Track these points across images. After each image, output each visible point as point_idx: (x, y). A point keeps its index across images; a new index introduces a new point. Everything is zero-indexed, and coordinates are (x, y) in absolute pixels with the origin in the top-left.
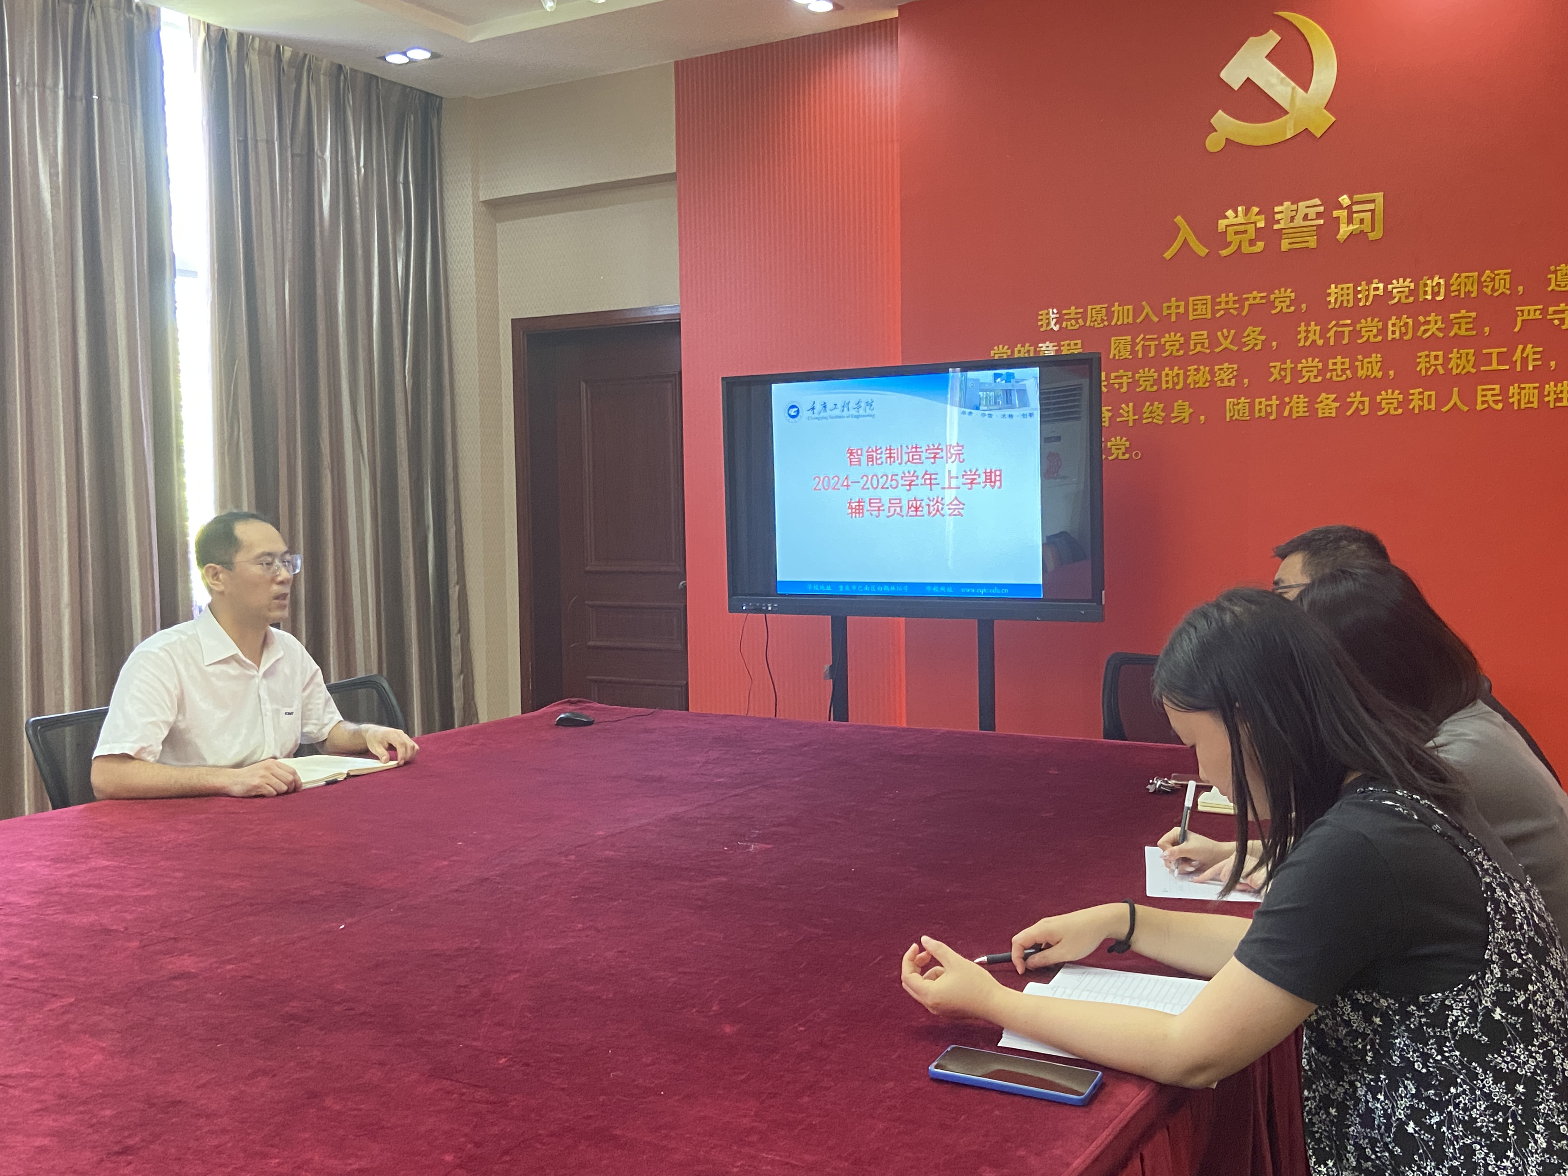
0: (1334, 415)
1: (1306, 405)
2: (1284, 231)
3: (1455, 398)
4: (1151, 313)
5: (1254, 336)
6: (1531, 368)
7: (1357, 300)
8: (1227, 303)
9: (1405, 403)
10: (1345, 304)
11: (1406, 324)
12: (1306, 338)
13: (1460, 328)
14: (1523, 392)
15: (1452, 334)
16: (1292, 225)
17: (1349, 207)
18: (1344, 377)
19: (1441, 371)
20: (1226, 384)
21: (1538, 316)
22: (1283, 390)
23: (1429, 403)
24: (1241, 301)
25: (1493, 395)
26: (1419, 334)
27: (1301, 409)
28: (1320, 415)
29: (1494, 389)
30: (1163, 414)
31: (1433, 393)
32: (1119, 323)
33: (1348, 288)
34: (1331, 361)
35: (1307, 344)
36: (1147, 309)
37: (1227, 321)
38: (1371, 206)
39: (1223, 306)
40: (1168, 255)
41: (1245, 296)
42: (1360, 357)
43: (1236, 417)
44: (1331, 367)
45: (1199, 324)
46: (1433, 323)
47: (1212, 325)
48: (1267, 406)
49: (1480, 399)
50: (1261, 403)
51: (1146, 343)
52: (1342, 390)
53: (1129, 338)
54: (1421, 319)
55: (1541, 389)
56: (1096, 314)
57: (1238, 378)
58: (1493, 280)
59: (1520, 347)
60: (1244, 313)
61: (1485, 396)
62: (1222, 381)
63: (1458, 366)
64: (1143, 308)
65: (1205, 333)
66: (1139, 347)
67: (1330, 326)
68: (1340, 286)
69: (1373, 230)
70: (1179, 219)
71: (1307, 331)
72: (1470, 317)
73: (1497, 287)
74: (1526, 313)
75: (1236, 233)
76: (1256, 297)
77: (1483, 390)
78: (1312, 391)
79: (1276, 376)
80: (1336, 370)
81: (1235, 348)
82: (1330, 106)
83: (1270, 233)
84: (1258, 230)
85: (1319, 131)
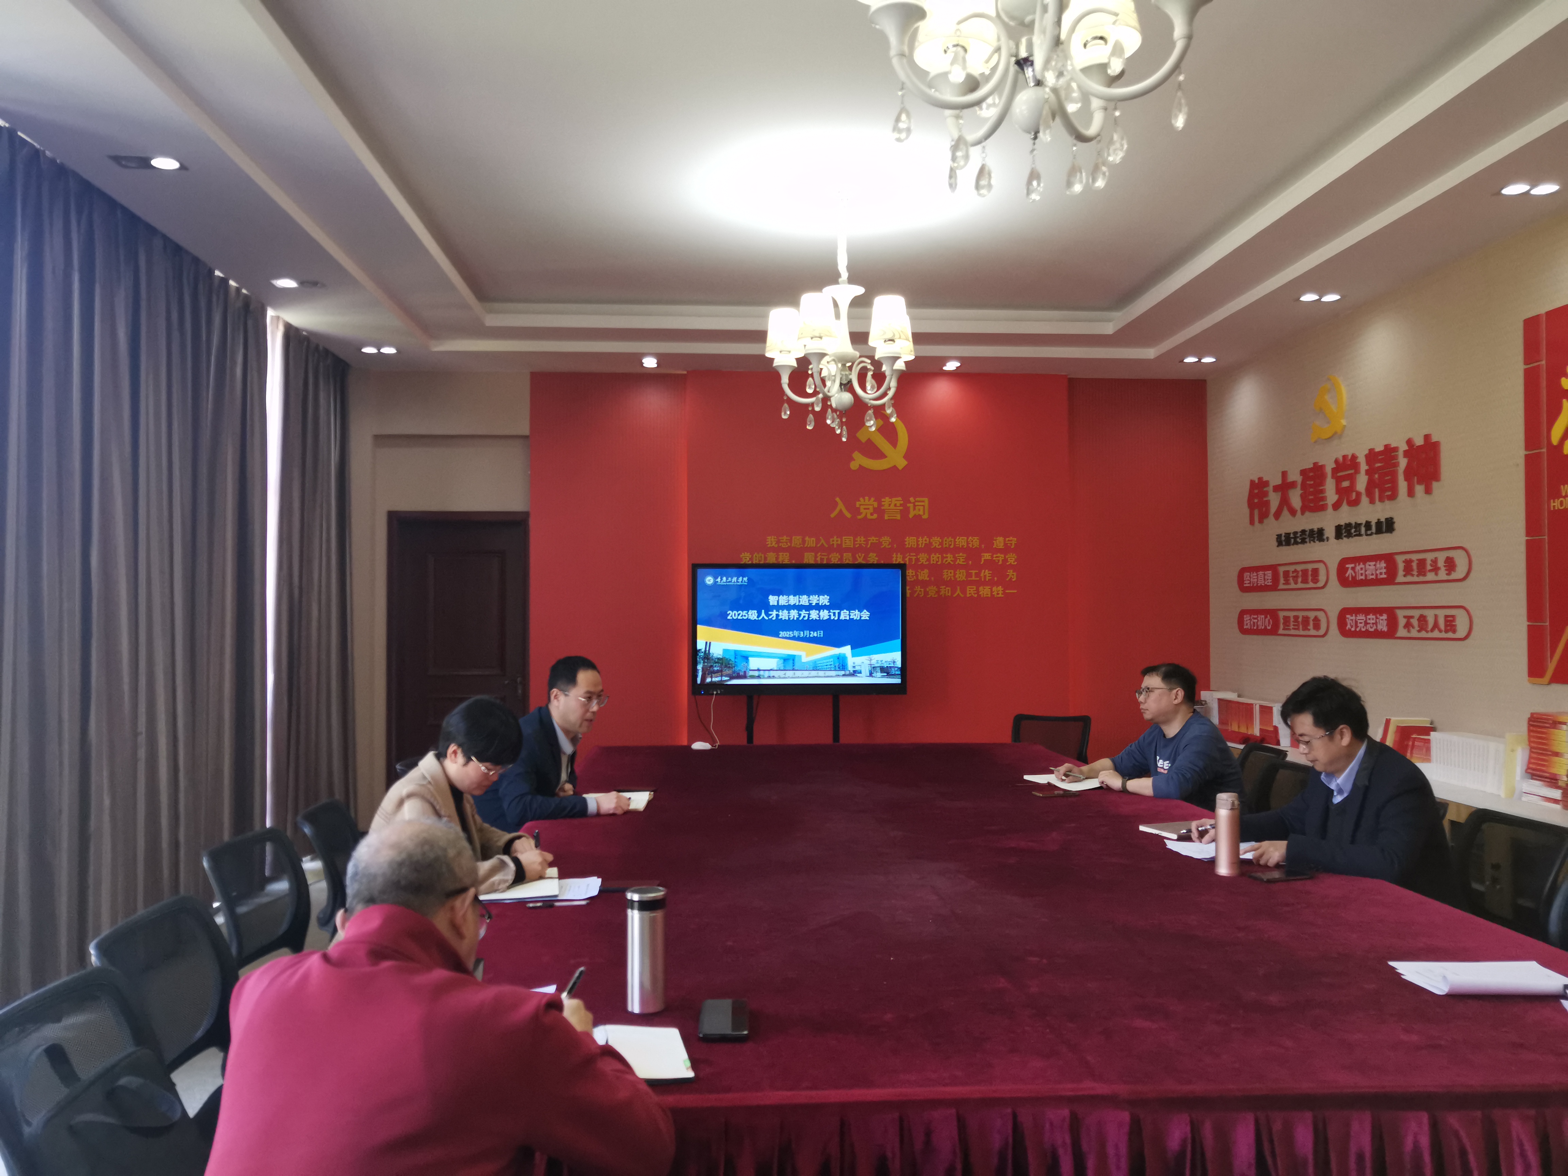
2: (886, 511)
3: (958, 592)
4: (824, 543)
5: (873, 558)
7: (918, 545)
9: (938, 592)
10: (913, 546)
11: (938, 557)
13: (960, 561)
14: (985, 590)
15: (957, 563)
16: (889, 508)
17: (914, 503)
19: (953, 579)
21: (990, 558)
23: (948, 593)
24: (867, 541)
25: (973, 591)
26: (944, 562)
29: (973, 588)
31: (949, 588)
32: (809, 546)
33: (914, 539)
36: (823, 541)
37: (860, 549)
38: (923, 503)
39: (859, 542)
40: (833, 516)
41: (869, 538)
42: (920, 571)
45: (848, 550)
46: (949, 557)
47: (854, 551)
49: (968, 592)
51: (822, 557)
53: (813, 554)
55: (991, 589)
56: (797, 541)
58: (972, 541)
59: (983, 571)
60: (869, 546)
61: (970, 591)
63: (959, 577)
64: (820, 540)
65: (850, 554)
66: (818, 559)
67: (907, 555)
68: (911, 538)
69: (924, 514)
70: (838, 499)
71: (897, 557)
72: (963, 556)
73: (974, 545)
74: (985, 556)
75: (865, 509)
76: (873, 539)
77: (970, 588)
82: (905, 457)
83: (879, 510)
84: (874, 509)
85: (900, 468)
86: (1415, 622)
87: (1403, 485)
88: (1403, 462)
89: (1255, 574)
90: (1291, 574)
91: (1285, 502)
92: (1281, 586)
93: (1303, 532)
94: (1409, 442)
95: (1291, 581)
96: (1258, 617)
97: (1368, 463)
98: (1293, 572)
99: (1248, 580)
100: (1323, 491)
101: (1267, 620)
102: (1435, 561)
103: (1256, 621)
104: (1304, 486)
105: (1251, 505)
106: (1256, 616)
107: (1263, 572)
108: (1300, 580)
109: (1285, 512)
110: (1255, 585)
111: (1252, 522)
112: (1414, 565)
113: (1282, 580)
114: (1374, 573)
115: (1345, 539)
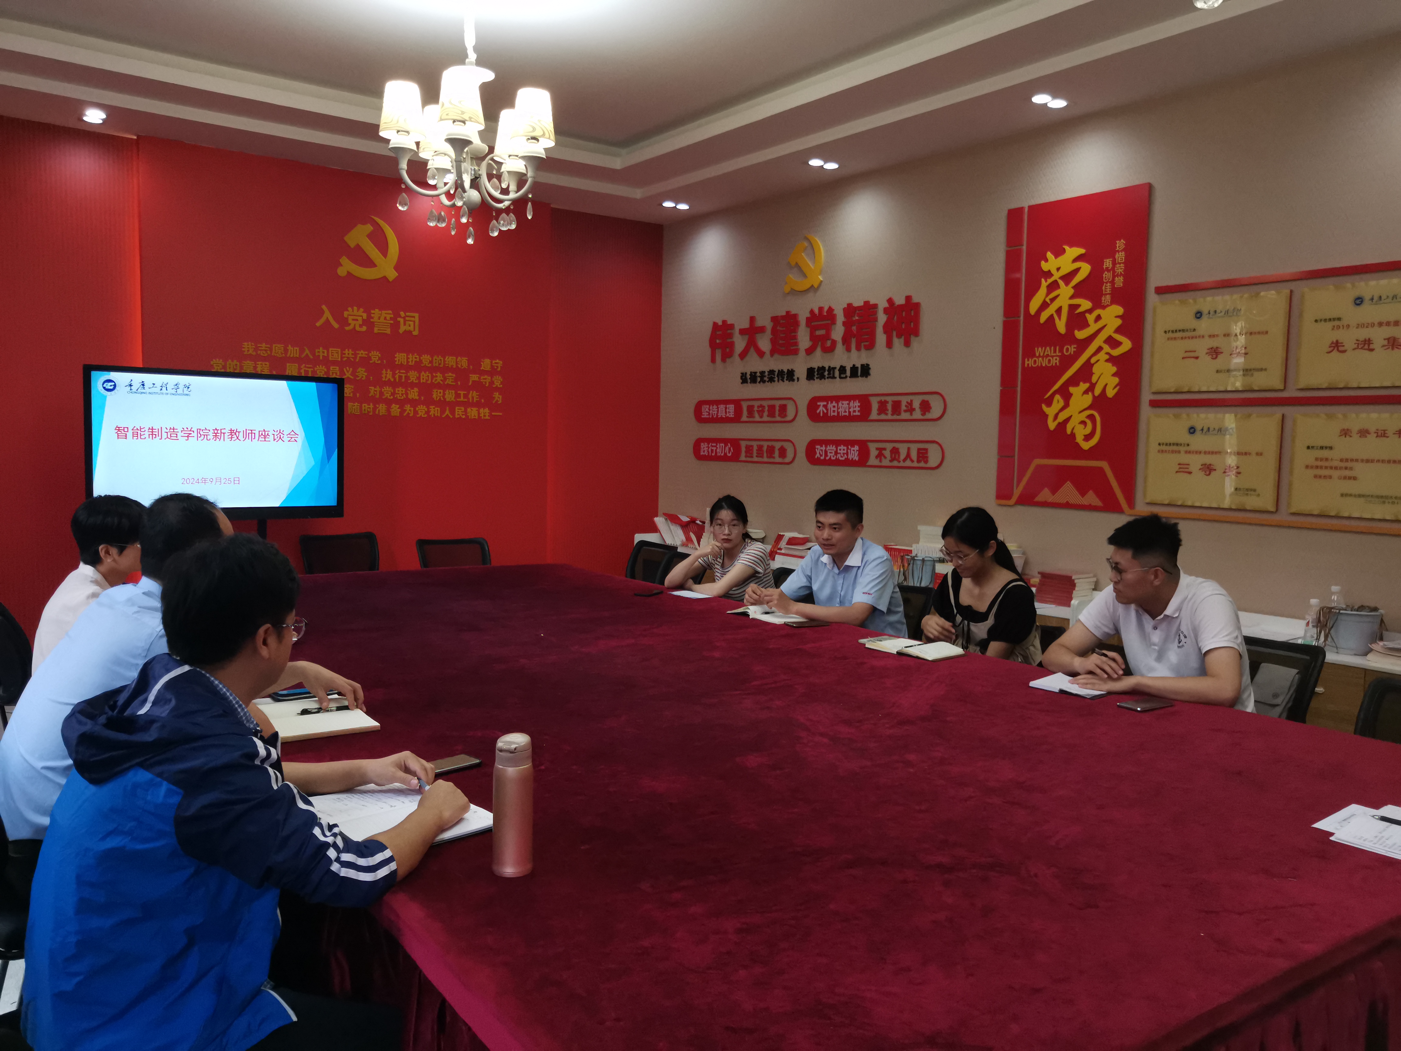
0: (398, 415)
1: (386, 409)
2: (376, 323)
3: (447, 412)
4: (309, 354)
5: (362, 373)
6: (475, 401)
7: (408, 362)
8: (349, 354)
10: (403, 363)
11: (428, 376)
12: (386, 377)
13: (449, 380)
14: (472, 411)
15: (446, 383)
16: (379, 321)
17: (404, 318)
18: (403, 398)
19: (442, 399)
21: (477, 379)
22: (376, 401)
23: (438, 413)
25: (462, 412)
26: (433, 381)
27: (383, 411)
28: (392, 414)
29: (461, 409)
31: (439, 409)
32: (291, 356)
33: (404, 356)
34: (397, 389)
35: (386, 380)
36: (307, 351)
37: (349, 363)
38: (413, 319)
39: (347, 355)
40: (318, 324)
41: (358, 352)
42: (409, 389)
43: (353, 412)
44: (397, 392)
45: (335, 363)
46: (439, 377)
47: (341, 364)
48: (368, 408)
49: (457, 413)
50: (365, 406)
51: (307, 369)
52: (402, 403)
53: (297, 365)
54: (434, 374)
55: (479, 411)
56: (278, 350)
58: (461, 361)
59: (471, 392)
60: (357, 360)
63: (448, 397)
65: (338, 368)
66: (303, 371)
67: (397, 372)
68: (401, 354)
69: (414, 330)
70: (324, 307)
71: (386, 374)
72: (452, 376)
73: (463, 365)
74: (473, 377)
75: (353, 320)
76: (362, 353)
77: (458, 409)
78: (389, 403)
79: (372, 393)
80: (399, 394)
81: (352, 378)
82: (396, 268)
83: (368, 322)
85: (391, 280)
86: (887, 453)
87: (881, 338)
88: (882, 318)
89: (715, 407)
90: (756, 409)
91: (752, 344)
92: (744, 418)
93: (772, 372)
94: (890, 301)
95: (756, 415)
96: (717, 445)
97: (845, 316)
98: (758, 407)
99: (707, 412)
100: (795, 337)
101: (727, 448)
102: (910, 403)
103: (714, 448)
104: (774, 331)
105: (713, 345)
106: (715, 444)
107: (725, 406)
108: (766, 414)
109: (752, 353)
110: (715, 417)
111: (713, 360)
112: (889, 407)
113: (745, 413)
114: (847, 411)
115: (817, 381)
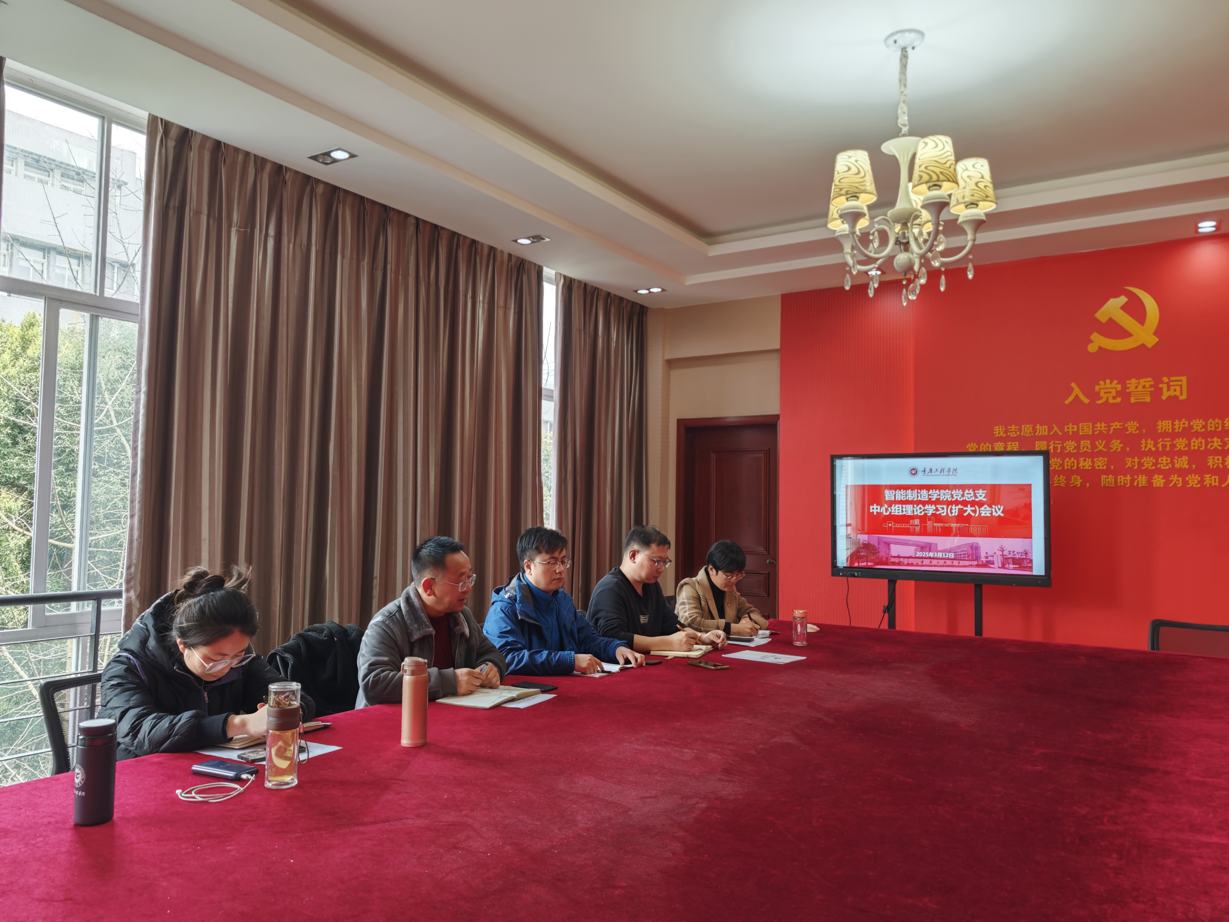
0: (1162, 486)
1: (1146, 480)
2: (1132, 393)
4: (1058, 431)
5: (1116, 445)
7: (1173, 429)
8: (1101, 427)
9: (1202, 481)
10: (1167, 431)
11: (1201, 442)
12: (1146, 447)
15: (1226, 448)
16: (1136, 390)
17: (1168, 383)
18: (1167, 467)
19: (1221, 466)
20: (1101, 468)
22: (1133, 472)
23: (1215, 482)
26: (1209, 447)
27: (1144, 483)
28: (1154, 486)
30: (1065, 482)
31: (1217, 477)
32: (1040, 434)
33: (1168, 423)
35: (1147, 449)
36: (1056, 428)
37: (1101, 436)
38: (1180, 383)
39: (1099, 428)
40: (1067, 402)
41: (1111, 424)
42: (1176, 458)
43: (1107, 485)
44: (1160, 461)
45: (1085, 437)
46: (1215, 442)
47: (1093, 438)
48: (1124, 480)
50: (1121, 479)
51: (1056, 445)
52: (1166, 474)
53: (1046, 443)
54: (1209, 440)
56: (1027, 429)
57: (1108, 465)
60: (1111, 432)
62: (1099, 466)
64: (1053, 428)
65: (1089, 442)
66: (1051, 447)
67: (1159, 441)
68: (1164, 422)
69: (1181, 394)
71: (1146, 443)
75: (1105, 393)
76: (1117, 425)
78: (1150, 474)
79: (1129, 465)
80: (1163, 463)
81: (1105, 450)
82: (1156, 333)
83: (1124, 394)
84: (1117, 392)
85: (1150, 345)
